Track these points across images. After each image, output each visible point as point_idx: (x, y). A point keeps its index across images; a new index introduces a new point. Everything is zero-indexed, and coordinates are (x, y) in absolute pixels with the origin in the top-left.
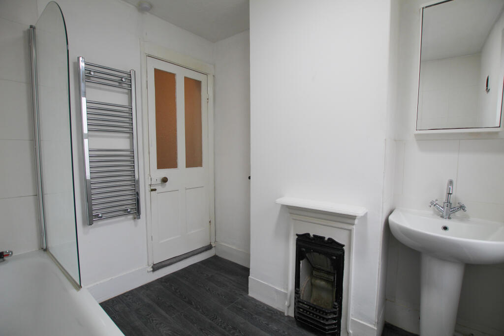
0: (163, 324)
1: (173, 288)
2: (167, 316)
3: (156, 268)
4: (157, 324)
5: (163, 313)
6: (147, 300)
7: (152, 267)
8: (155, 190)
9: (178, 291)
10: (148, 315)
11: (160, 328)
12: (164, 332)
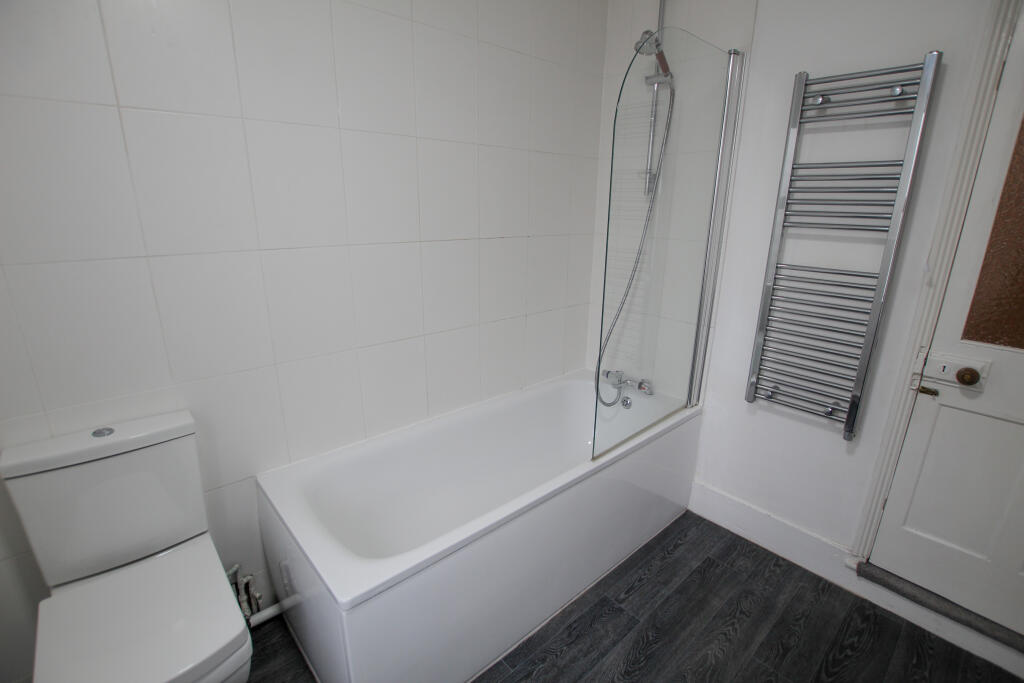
0: (727, 644)
1: (856, 639)
2: (754, 647)
3: (866, 571)
4: (725, 634)
5: (761, 637)
6: (782, 600)
7: (860, 565)
8: (934, 393)
9: (849, 652)
10: (742, 612)
11: (716, 642)
12: (709, 652)
